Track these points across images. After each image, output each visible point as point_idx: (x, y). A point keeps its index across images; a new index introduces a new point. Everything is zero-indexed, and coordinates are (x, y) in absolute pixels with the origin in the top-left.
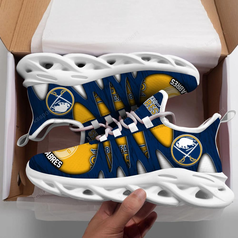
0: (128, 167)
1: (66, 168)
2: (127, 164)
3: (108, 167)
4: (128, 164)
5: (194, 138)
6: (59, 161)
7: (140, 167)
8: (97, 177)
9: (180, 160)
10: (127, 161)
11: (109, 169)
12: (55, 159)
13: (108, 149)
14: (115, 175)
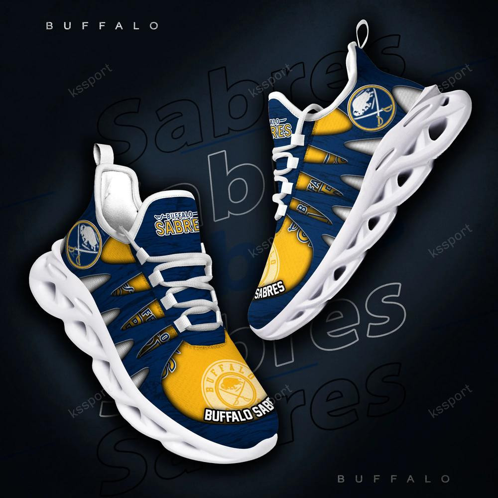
0: (339, 196)
1: (290, 282)
2: (335, 195)
3: (325, 223)
4: (337, 193)
5: (364, 88)
6: (275, 285)
7: (352, 181)
8: (327, 247)
9: (377, 124)
10: (332, 192)
11: (327, 223)
12: (271, 288)
13: (301, 206)
14: (340, 221)
